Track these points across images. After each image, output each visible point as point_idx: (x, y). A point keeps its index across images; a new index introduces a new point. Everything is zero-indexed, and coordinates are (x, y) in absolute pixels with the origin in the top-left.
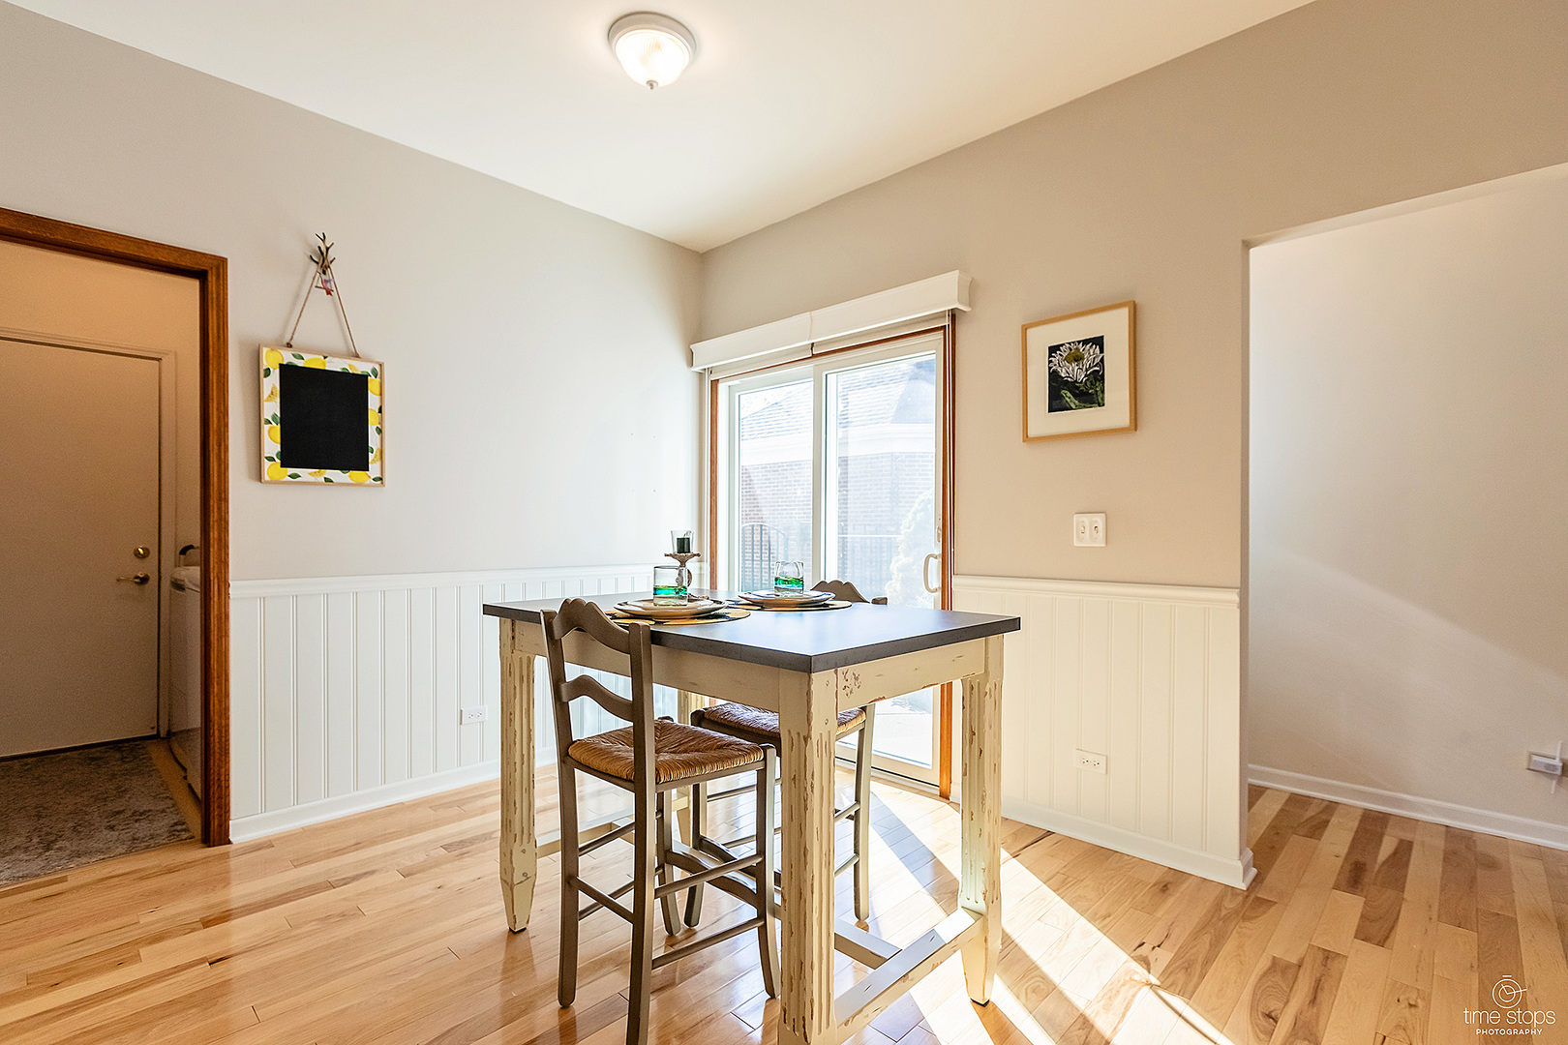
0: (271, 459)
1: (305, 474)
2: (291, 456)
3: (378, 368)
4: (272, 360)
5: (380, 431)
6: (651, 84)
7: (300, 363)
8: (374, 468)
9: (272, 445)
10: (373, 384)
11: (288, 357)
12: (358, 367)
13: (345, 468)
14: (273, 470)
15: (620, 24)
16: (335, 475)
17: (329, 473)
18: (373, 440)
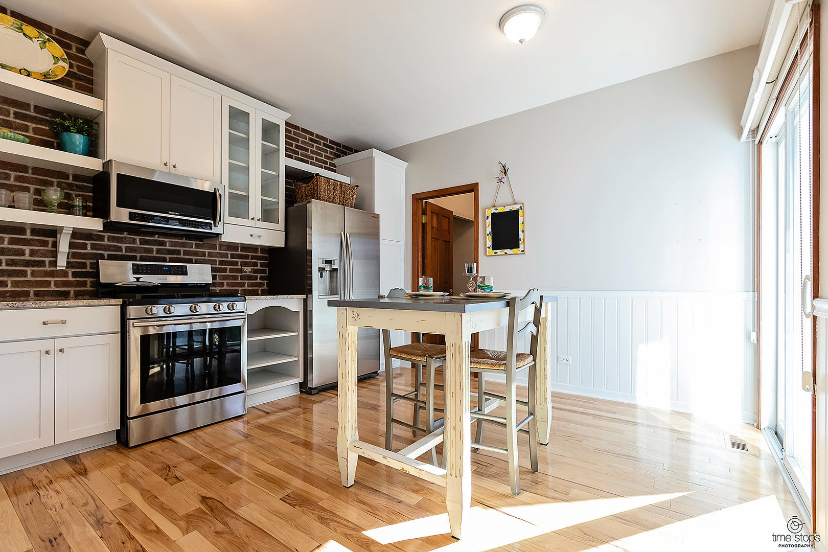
0: (489, 248)
1: (498, 251)
2: (495, 246)
3: (522, 205)
4: (489, 213)
5: (523, 231)
6: (521, 41)
7: (496, 211)
8: (521, 246)
9: (489, 243)
10: (520, 213)
11: (493, 211)
12: (515, 207)
13: (511, 248)
14: (490, 252)
15: (501, 23)
16: (508, 251)
17: (506, 251)
18: (521, 235)
